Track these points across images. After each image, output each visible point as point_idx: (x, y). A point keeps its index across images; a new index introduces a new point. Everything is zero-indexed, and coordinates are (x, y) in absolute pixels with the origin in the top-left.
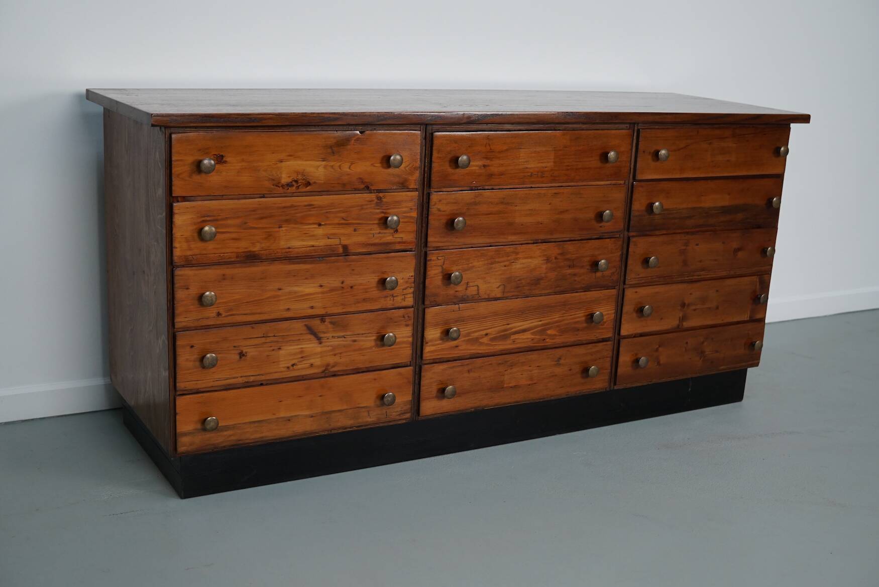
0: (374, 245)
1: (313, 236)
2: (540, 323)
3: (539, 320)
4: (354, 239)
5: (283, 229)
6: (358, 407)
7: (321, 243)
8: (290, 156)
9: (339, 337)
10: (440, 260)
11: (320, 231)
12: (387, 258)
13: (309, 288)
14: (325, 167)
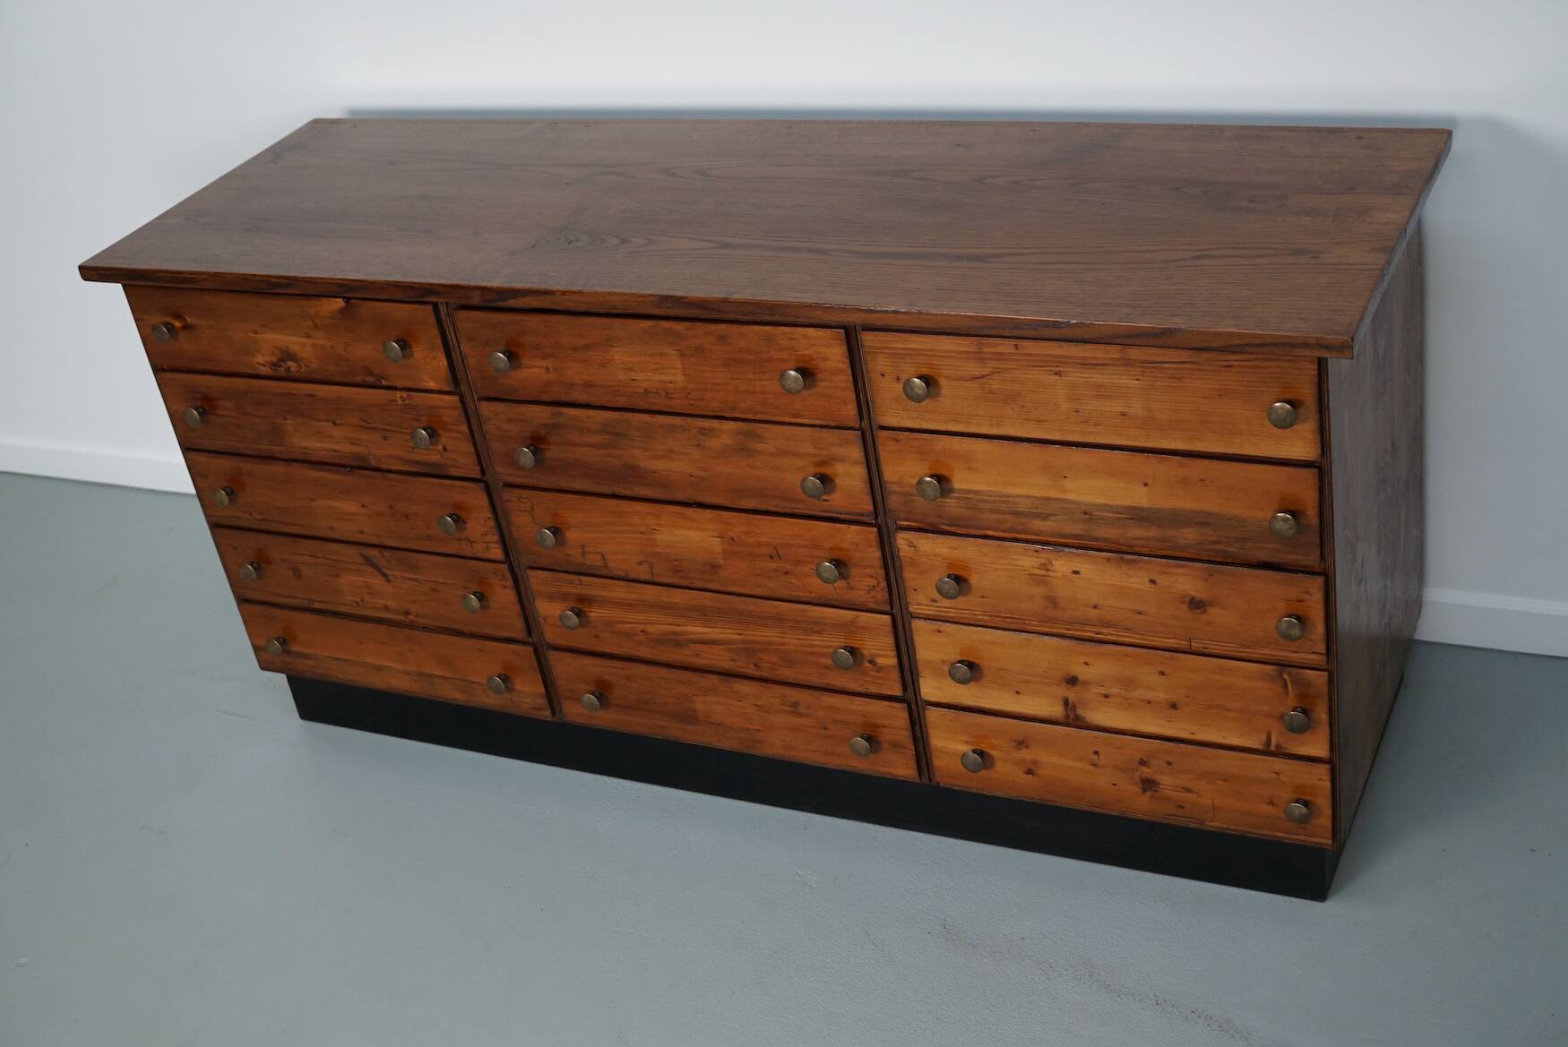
0: (417, 463)
1: (331, 437)
2: (739, 637)
3: (738, 632)
4: (384, 451)
5: (289, 422)
6: (467, 681)
7: (346, 448)
8: (264, 326)
9: (410, 579)
10: (524, 502)
11: (337, 432)
12: (441, 485)
13: (350, 507)
14: (313, 345)
